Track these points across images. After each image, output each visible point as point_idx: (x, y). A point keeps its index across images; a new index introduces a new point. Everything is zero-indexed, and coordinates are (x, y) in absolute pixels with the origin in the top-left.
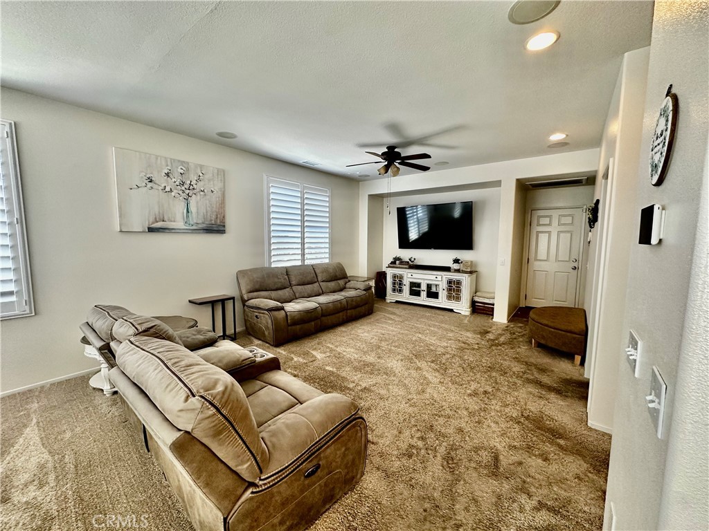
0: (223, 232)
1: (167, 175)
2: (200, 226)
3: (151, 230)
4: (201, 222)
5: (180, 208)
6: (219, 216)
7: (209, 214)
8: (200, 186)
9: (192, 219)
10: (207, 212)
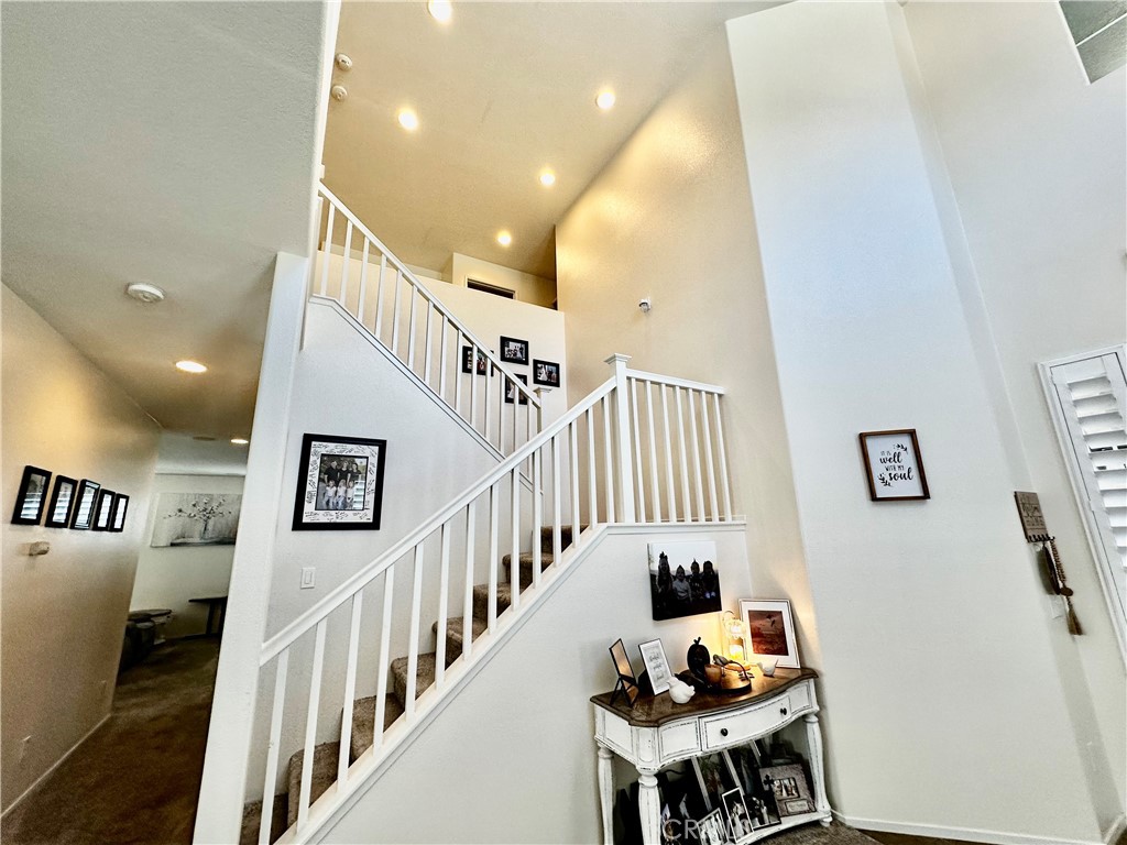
0: (232, 544)
1: (194, 505)
2: (213, 540)
3: (173, 545)
4: (214, 536)
5: (200, 526)
6: (231, 531)
7: (223, 530)
8: (220, 510)
9: (208, 535)
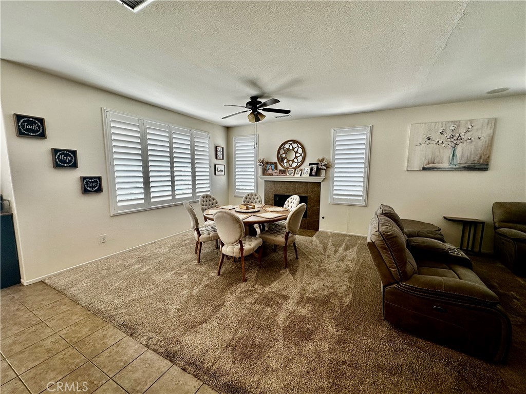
0: (486, 169)
1: (442, 133)
2: (462, 165)
3: (424, 169)
4: (464, 162)
5: (448, 153)
6: (483, 157)
7: (472, 156)
8: (468, 135)
9: (456, 161)
10: (471, 154)
